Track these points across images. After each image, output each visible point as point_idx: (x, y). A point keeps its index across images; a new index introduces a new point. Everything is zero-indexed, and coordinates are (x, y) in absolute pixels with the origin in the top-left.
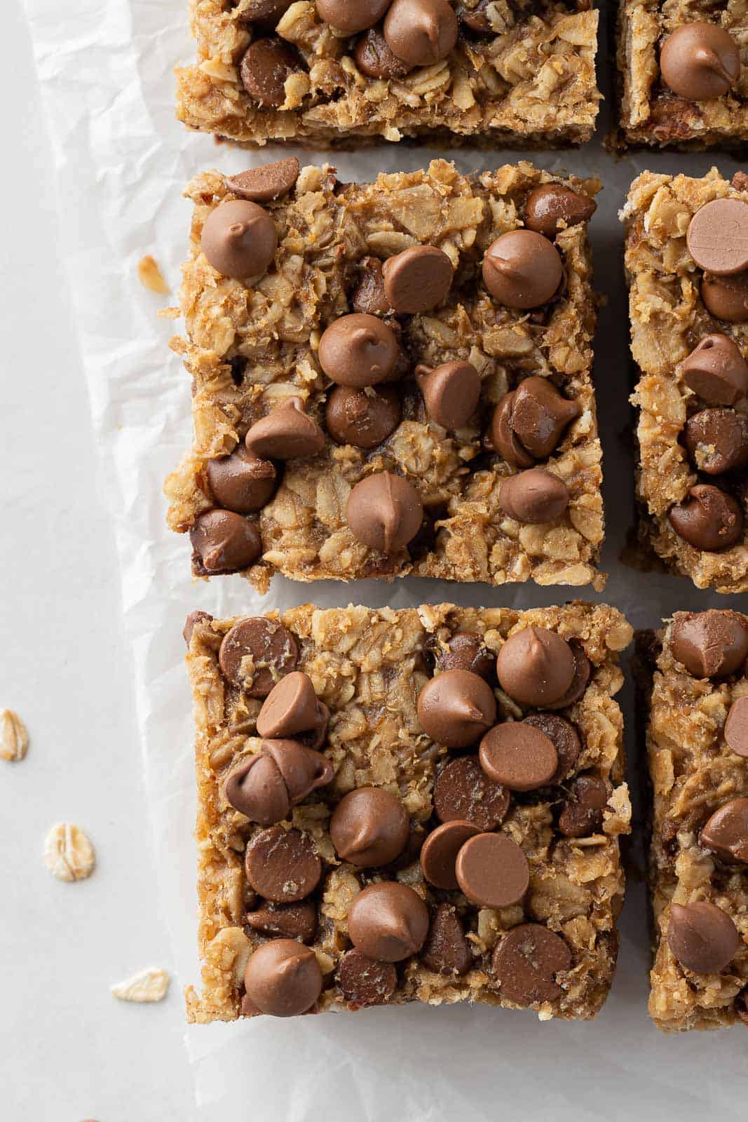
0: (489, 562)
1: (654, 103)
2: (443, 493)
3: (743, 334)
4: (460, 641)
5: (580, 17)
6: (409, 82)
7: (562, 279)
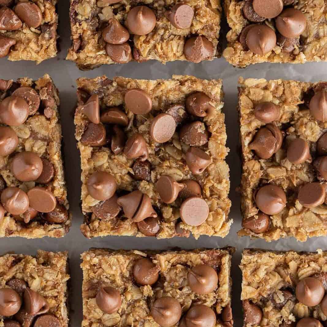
0: (284, 87)
1: (220, 264)
2: (301, 114)
3: (186, 175)
4: (290, 49)
5: (248, 297)
6: (314, 272)
7: (255, 196)
